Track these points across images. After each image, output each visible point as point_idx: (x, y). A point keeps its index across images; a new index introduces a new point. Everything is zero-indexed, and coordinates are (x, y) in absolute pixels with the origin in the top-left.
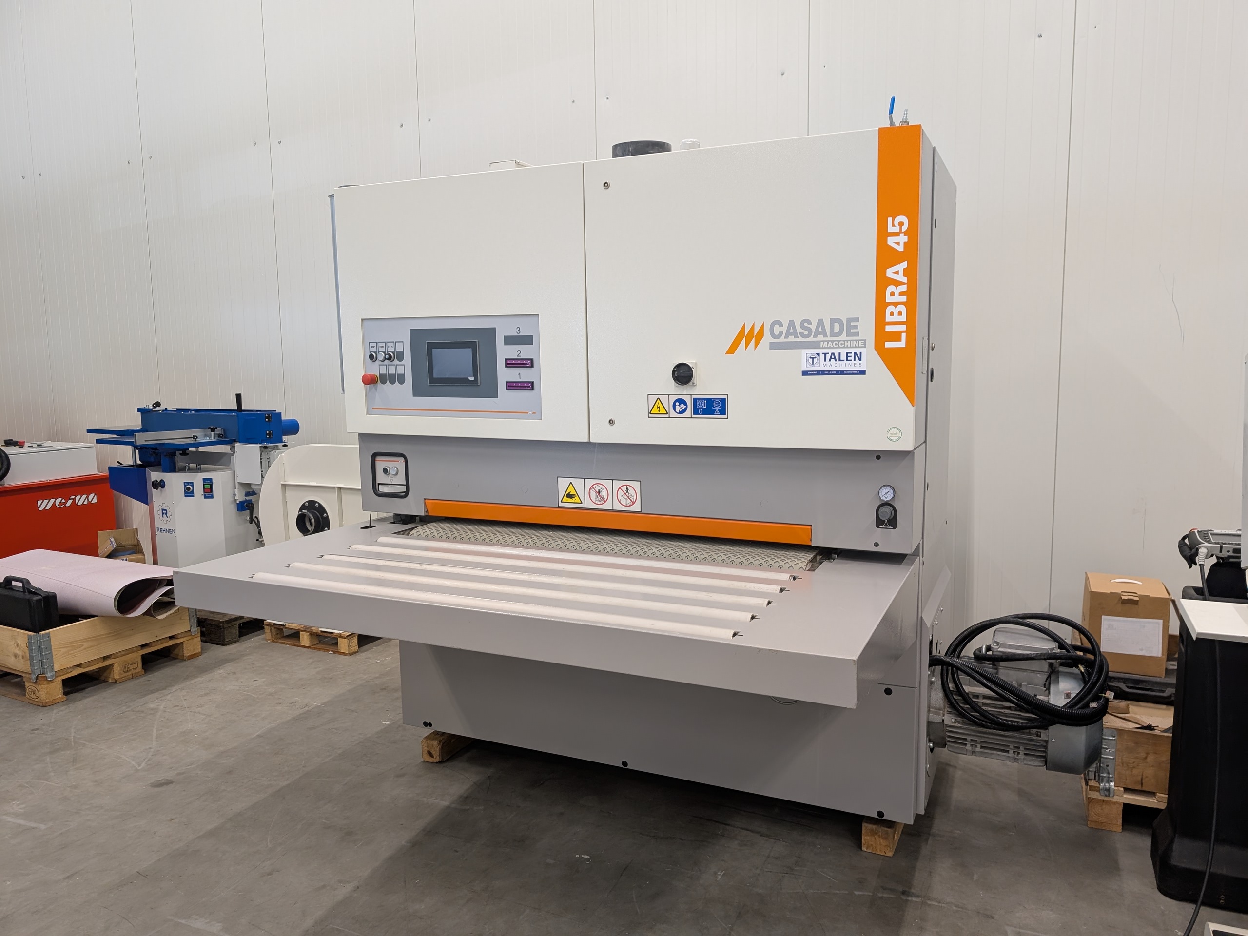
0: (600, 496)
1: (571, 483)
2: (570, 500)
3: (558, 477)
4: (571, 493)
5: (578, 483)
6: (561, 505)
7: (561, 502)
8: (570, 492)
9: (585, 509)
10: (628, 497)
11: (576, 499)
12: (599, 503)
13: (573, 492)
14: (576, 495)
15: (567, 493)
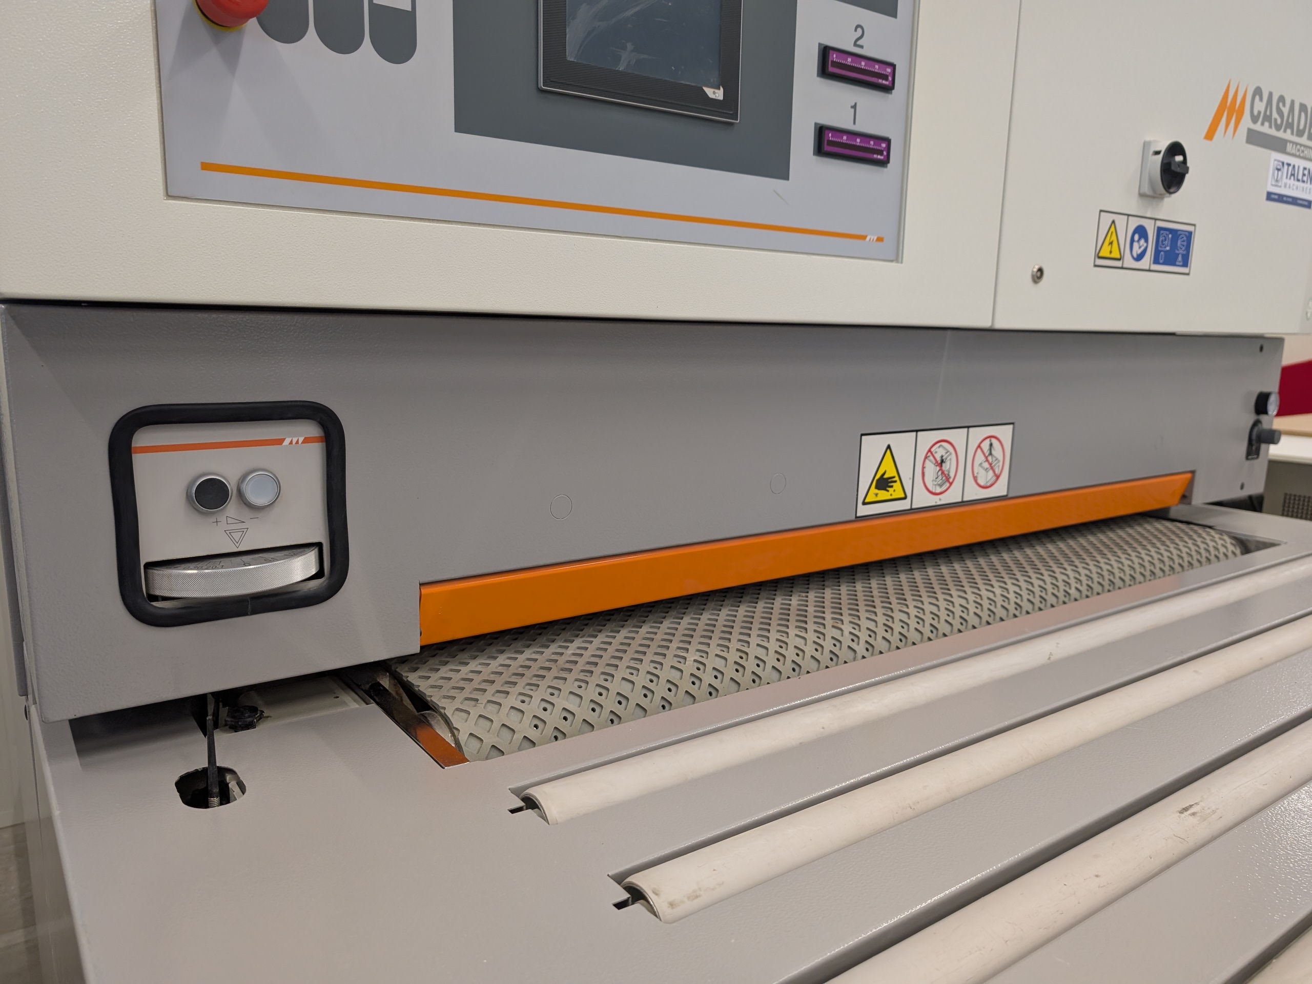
0: (943, 473)
1: (889, 447)
2: (883, 495)
3: (862, 435)
4: (886, 476)
5: (902, 444)
6: (863, 511)
7: (864, 503)
8: (884, 474)
9: (912, 511)
10: (990, 464)
11: (896, 491)
12: (938, 490)
13: (891, 473)
14: (897, 478)
15: (878, 477)
